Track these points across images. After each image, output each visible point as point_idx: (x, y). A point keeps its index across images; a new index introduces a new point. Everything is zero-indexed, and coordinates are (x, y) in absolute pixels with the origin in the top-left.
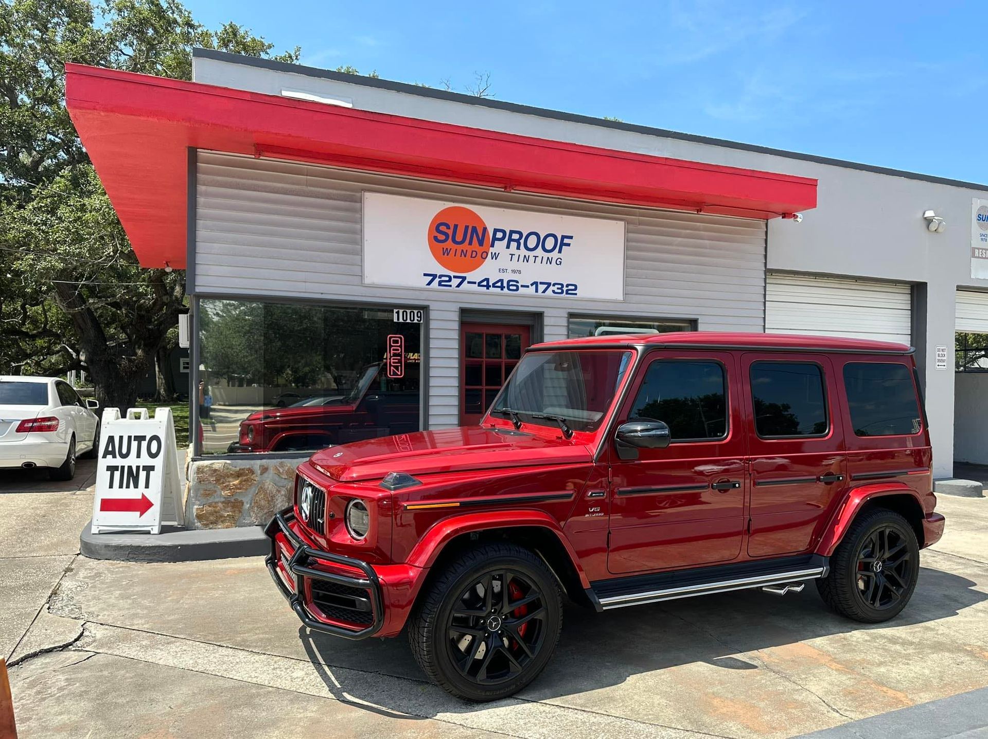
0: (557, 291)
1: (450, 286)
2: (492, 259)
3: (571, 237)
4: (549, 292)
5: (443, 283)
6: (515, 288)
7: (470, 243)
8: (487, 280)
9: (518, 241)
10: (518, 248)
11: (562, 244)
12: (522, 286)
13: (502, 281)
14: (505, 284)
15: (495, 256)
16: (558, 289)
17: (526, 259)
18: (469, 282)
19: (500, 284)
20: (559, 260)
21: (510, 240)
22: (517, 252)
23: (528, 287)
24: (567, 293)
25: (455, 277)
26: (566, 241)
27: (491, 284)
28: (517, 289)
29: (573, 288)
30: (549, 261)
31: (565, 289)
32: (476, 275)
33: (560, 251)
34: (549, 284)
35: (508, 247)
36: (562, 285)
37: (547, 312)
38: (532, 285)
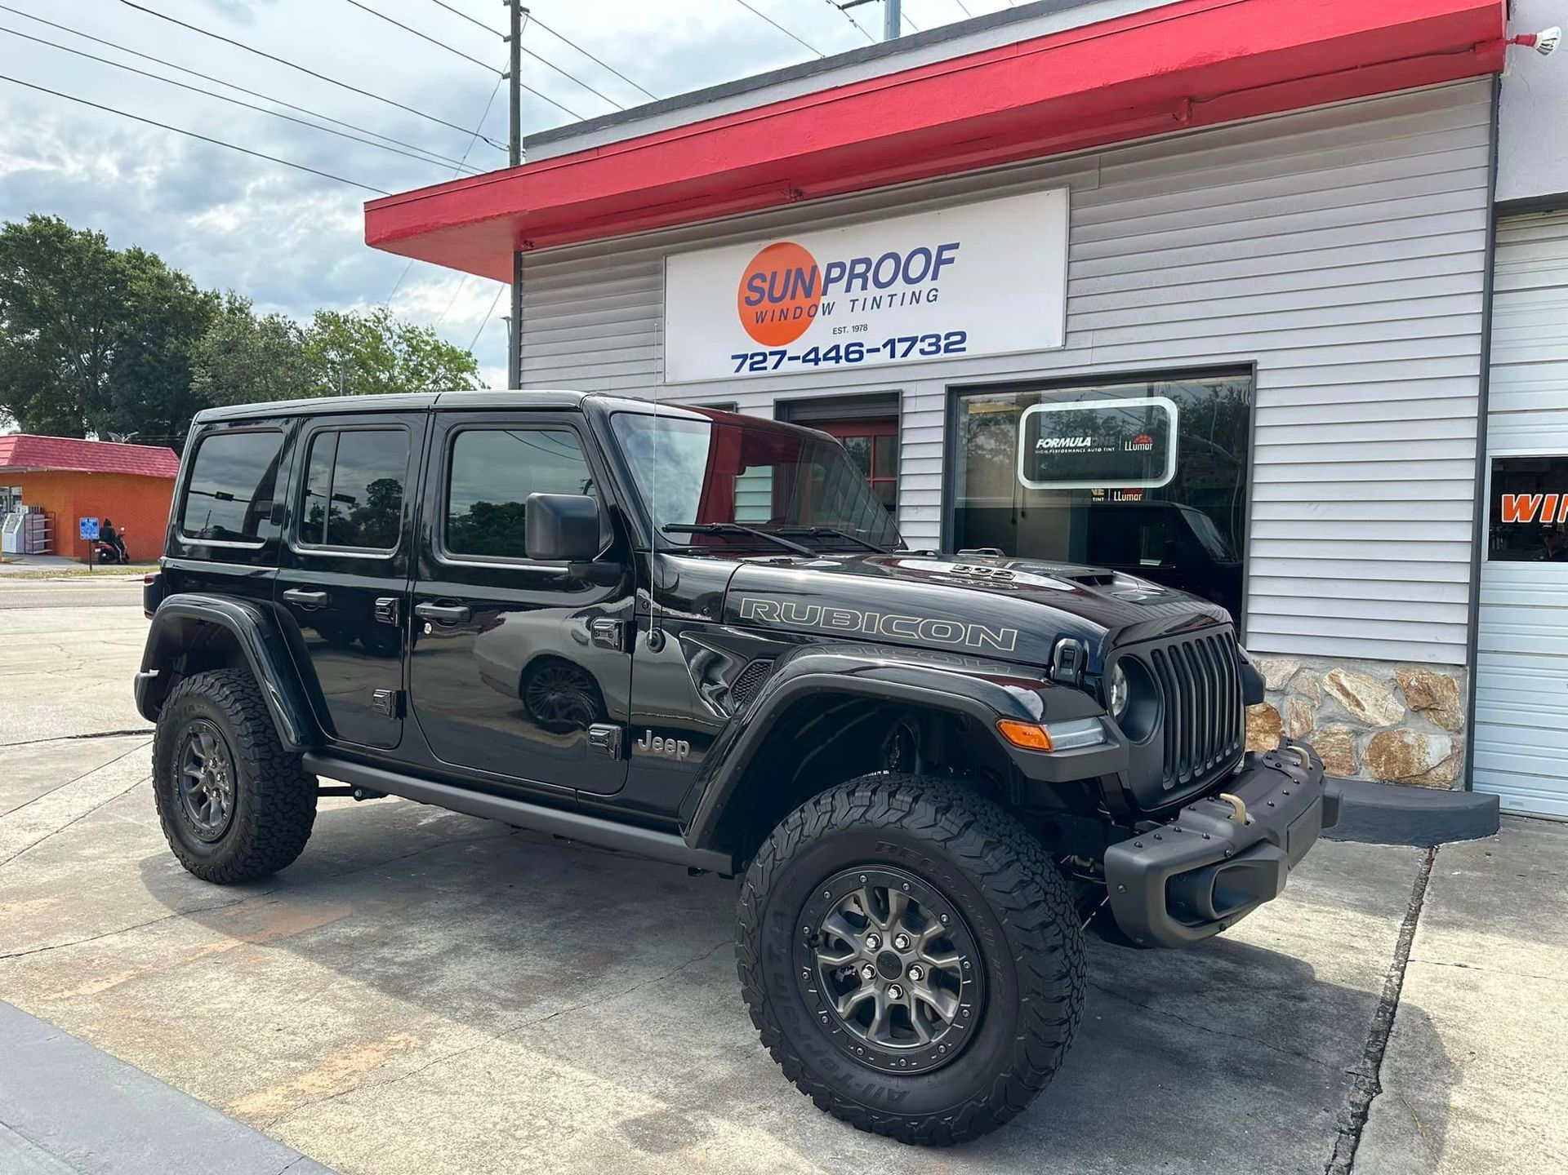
0: (928, 349)
1: (765, 368)
2: (824, 314)
3: (956, 246)
4: (915, 355)
5: (755, 366)
6: (857, 356)
7: (793, 297)
8: (816, 350)
9: (863, 276)
10: (864, 287)
12: (869, 351)
13: (837, 348)
14: (842, 353)
15: (828, 309)
16: (930, 345)
17: (877, 303)
18: (790, 359)
19: (834, 353)
20: (934, 292)
21: (852, 276)
22: (861, 295)
23: (878, 350)
24: (947, 350)
25: (772, 353)
26: (946, 255)
27: (821, 356)
28: (861, 358)
29: (958, 338)
30: (916, 298)
31: (943, 343)
32: (797, 347)
33: (935, 277)
34: (914, 340)
35: (848, 290)
36: (938, 337)
37: (908, 390)
38: (885, 346)
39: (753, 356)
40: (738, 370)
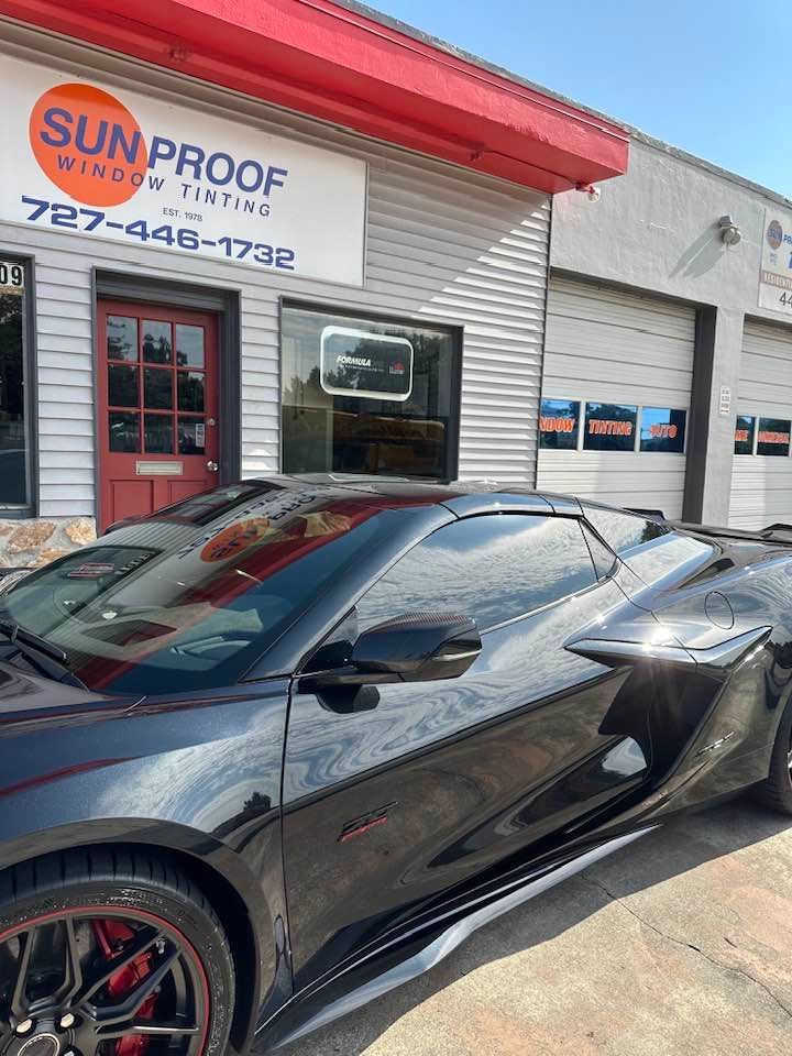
0: (261, 257)
1: (75, 226)
2: (151, 187)
3: (284, 173)
4: (249, 258)
5: (60, 220)
6: (191, 243)
7: (111, 155)
8: (143, 224)
9: (196, 164)
10: (197, 176)
11: (270, 181)
12: (204, 242)
13: (169, 229)
14: (175, 235)
15: (157, 184)
16: (264, 254)
17: (210, 197)
18: (108, 224)
19: (165, 233)
20: (265, 207)
21: (182, 161)
22: (195, 184)
23: (213, 244)
24: (279, 265)
25: (83, 211)
26: (276, 177)
27: (149, 231)
28: (195, 247)
29: (288, 255)
30: (249, 207)
31: (274, 255)
32: (118, 214)
33: (266, 192)
34: (249, 245)
35: (179, 172)
36: (270, 249)
37: (246, 292)
38: (221, 242)
39: (55, 207)
40: (34, 217)
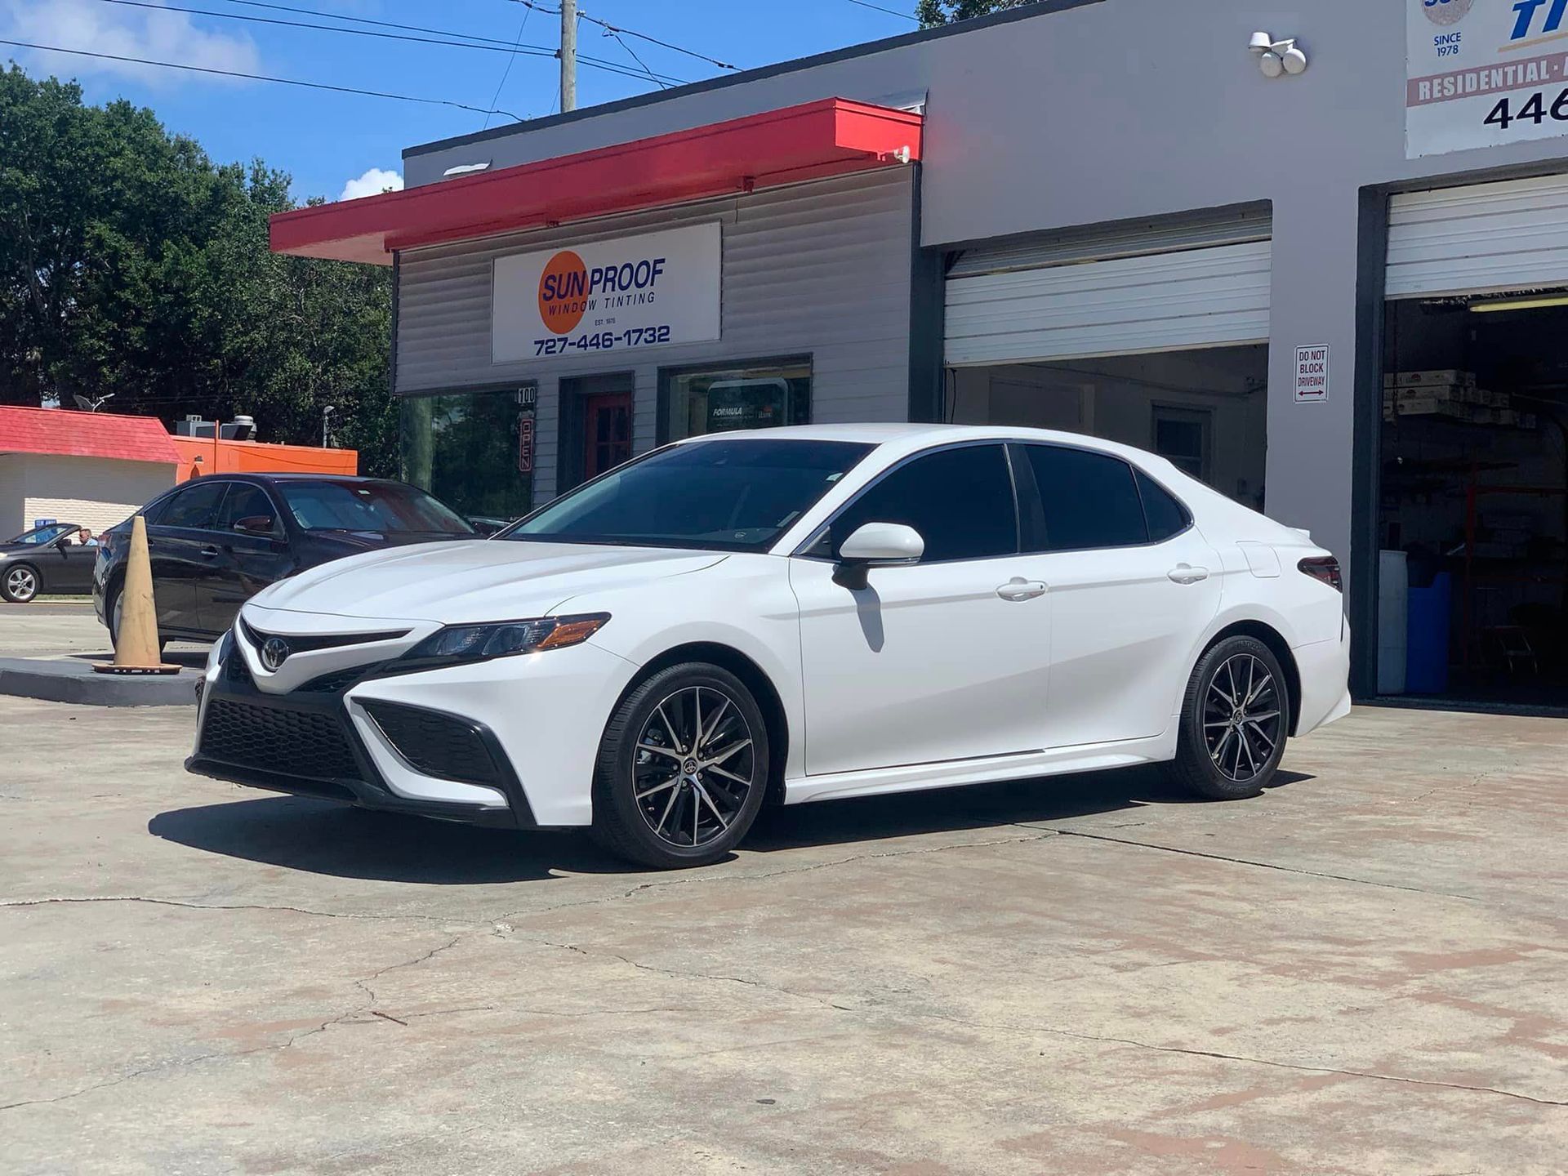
0: (649, 339)
1: (554, 352)
2: (590, 309)
3: (663, 261)
4: (642, 343)
5: (549, 350)
6: (609, 343)
7: (572, 296)
8: (585, 338)
9: (612, 280)
10: (613, 289)
11: (654, 272)
12: (616, 339)
13: (597, 336)
14: (600, 340)
15: (592, 305)
16: (650, 335)
17: (620, 302)
18: (570, 344)
19: (596, 341)
20: (652, 295)
21: (607, 280)
22: (612, 295)
23: (621, 339)
24: (660, 340)
25: (559, 340)
26: (659, 267)
27: (588, 342)
28: (611, 345)
29: (665, 331)
30: (642, 299)
31: (657, 334)
32: (574, 335)
33: (652, 284)
34: (640, 331)
35: (604, 291)
36: (654, 329)
37: (638, 371)
38: (625, 335)
39: (548, 341)
40: (538, 353)
